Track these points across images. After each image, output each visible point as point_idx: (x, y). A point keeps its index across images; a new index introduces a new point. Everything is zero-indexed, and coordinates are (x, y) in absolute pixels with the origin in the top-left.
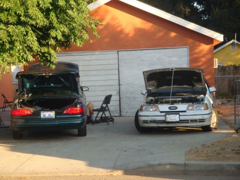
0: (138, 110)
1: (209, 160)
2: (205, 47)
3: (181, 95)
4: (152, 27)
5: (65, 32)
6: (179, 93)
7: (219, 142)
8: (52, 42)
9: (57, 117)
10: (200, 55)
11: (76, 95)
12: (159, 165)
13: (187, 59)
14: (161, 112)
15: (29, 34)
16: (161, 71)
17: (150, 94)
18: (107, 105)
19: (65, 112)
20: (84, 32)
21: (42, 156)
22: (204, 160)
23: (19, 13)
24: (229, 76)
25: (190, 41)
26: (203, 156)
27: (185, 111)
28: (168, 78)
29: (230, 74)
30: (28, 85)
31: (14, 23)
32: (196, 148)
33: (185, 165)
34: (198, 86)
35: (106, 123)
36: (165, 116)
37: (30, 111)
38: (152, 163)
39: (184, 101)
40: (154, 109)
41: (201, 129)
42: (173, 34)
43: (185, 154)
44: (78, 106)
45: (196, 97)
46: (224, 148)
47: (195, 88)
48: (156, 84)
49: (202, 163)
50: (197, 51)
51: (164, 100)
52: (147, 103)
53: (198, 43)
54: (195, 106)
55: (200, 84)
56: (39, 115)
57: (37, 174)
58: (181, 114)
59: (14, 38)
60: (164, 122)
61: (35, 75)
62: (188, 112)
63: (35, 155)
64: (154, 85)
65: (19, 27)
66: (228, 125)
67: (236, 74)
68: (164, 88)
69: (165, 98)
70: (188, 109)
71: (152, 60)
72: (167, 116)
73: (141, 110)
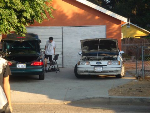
0: (77, 64)
1: (124, 95)
2: (116, 26)
3: (103, 56)
4: (84, 12)
5: (32, 14)
6: (102, 54)
7: (127, 84)
8: (23, 20)
9: (27, 67)
10: (113, 31)
11: (39, 54)
12: (93, 98)
13: (105, 33)
14: (91, 66)
15: (13, 15)
16: (92, 40)
17: (84, 54)
18: (56, 61)
19: (32, 64)
20: (44, 14)
21: (18, 92)
22: (120, 96)
23: (6, 1)
24: (127, 44)
25: (107, 22)
26: (120, 93)
27: (106, 66)
28: (96, 44)
29: (128, 43)
30: (8, 47)
31: (3, 7)
32: (114, 88)
33: (109, 98)
34: (114, 50)
35: (55, 72)
36: (94, 68)
37: (10, 63)
38: (89, 97)
39: (105, 59)
40: (87, 64)
41: (115, 77)
42: (97, 17)
43: (108, 92)
44: (40, 61)
45: (112, 57)
46: (132, 88)
47: (112, 51)
48: (88, 48)
49: (119, 97)
50: (111, 28)
51: (93, 58)
52: (82, 60)
53: (112, 23)
54: (112, 62)
55: (115, 48)
56: (16, 66)
57: (17, 102)
58: (104, 67)
59: (3, 17)
60: (93, 72)
61: (13, 41)
62: (108, 66)
63: (14, 91)
64: (86, 49)
65: (7, 10)
66: (130, 74)
67: (131, 43)
68: (93, 51)
69: (94, 57)
70: (108, 64)
71: (83, 33)
72: (95, 68)
73: (79, 64)
